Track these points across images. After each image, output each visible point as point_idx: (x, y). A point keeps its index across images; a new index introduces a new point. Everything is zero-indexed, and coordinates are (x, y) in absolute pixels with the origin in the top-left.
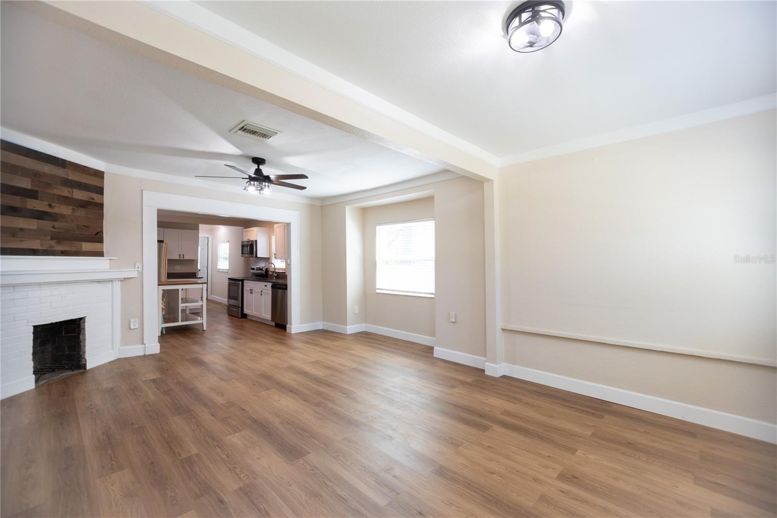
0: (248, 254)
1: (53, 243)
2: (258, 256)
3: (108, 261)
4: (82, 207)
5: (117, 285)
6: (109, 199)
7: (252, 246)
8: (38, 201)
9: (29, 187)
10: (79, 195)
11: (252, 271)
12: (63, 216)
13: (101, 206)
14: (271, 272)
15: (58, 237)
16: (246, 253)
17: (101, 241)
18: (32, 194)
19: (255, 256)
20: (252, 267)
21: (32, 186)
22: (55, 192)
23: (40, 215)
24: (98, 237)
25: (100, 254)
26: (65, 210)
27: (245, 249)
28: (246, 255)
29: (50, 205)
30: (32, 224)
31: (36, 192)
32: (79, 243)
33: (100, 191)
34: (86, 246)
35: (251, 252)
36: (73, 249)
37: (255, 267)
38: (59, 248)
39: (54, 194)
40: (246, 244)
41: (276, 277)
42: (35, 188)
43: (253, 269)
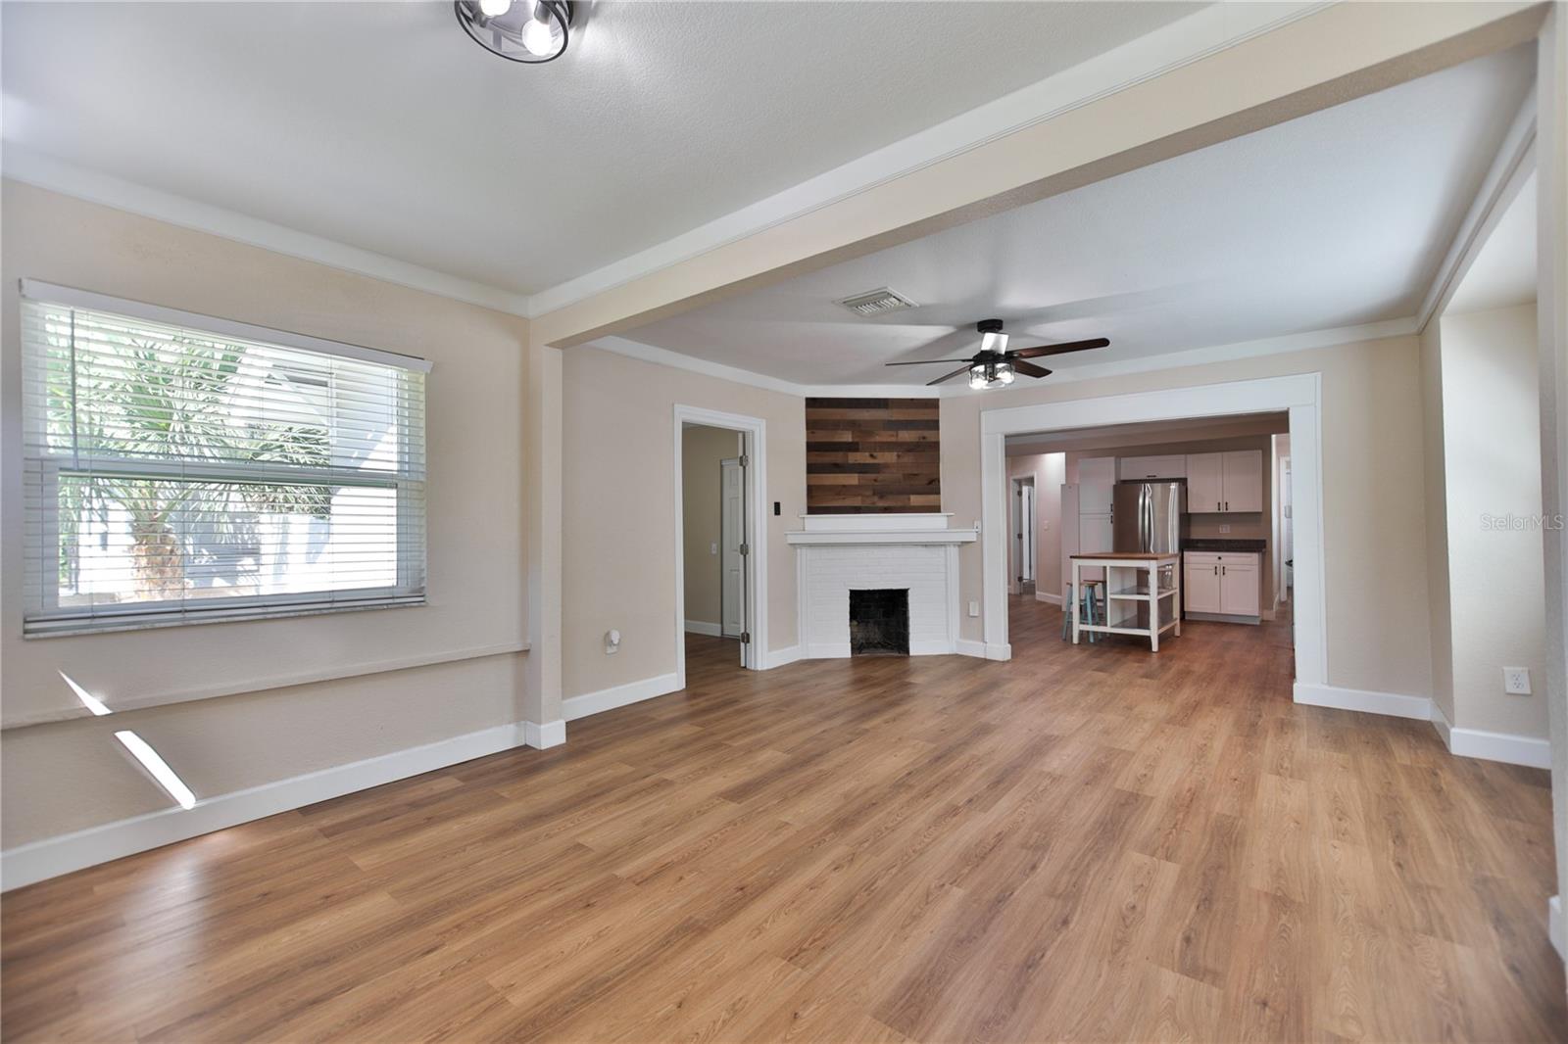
1: (876, 499)
3: (945, 519)
4: (909, 451)
5: (954, 551)
6: (946, 435)
8: (858, 454)
9: (850, 440)
10: (906, 436)
12: (886, 466)
13: (936, 445)
15: (881, 494)
17: (937, 492)
18: (852, 447)
21: (853, 438)
22: (878, 439)
23: (862, 469)
24: (933, 485)
25: (936, 509)
26: (889, 457)
29: (872, 456)
30: (853, 479)
31: (857, 443)
32: (906, 497)
33: (935, 425)
34: (915, 500)
36: (899, 504)
38: (881, 504)
39: (875, 443)
42: (856, 440)
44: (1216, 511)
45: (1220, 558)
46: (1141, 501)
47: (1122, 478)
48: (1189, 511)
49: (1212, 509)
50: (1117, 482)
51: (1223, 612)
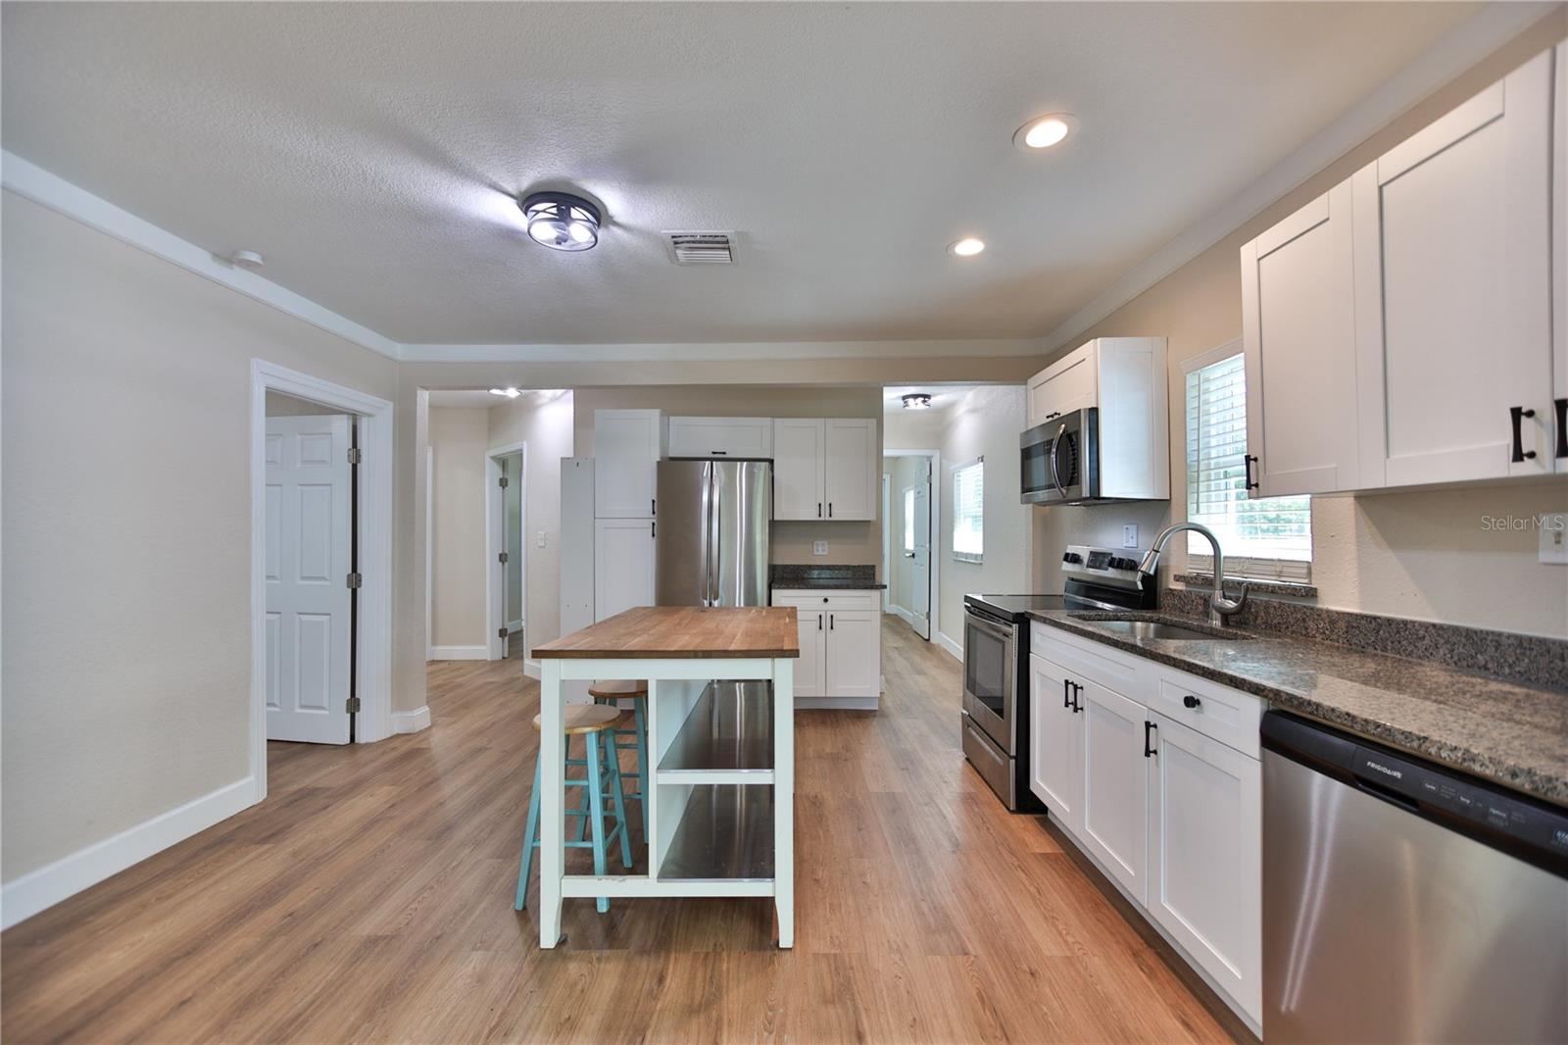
0: (1050, 486)
2: (1104, 493)
7: (1070, 441)
11: (1067, 567)
14: (1178, 578)
16: (1043, 483)
19: (1086, 493)
20: (1071, 549)
27: (1038, 463)
28: (1042, 495)
35: (1069, 475)
37: (1084, 552)
40: (1037, 440)
41: (1226, 616)
43: (1074, 559)
44: (814, 517)
45: (826, 600)
46: (705, 497)
47: (672, 454)
48: (775, 518)
49: (809, 514)
50: (662, 458)
51: (828, 695)
